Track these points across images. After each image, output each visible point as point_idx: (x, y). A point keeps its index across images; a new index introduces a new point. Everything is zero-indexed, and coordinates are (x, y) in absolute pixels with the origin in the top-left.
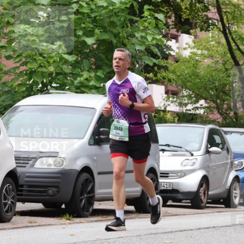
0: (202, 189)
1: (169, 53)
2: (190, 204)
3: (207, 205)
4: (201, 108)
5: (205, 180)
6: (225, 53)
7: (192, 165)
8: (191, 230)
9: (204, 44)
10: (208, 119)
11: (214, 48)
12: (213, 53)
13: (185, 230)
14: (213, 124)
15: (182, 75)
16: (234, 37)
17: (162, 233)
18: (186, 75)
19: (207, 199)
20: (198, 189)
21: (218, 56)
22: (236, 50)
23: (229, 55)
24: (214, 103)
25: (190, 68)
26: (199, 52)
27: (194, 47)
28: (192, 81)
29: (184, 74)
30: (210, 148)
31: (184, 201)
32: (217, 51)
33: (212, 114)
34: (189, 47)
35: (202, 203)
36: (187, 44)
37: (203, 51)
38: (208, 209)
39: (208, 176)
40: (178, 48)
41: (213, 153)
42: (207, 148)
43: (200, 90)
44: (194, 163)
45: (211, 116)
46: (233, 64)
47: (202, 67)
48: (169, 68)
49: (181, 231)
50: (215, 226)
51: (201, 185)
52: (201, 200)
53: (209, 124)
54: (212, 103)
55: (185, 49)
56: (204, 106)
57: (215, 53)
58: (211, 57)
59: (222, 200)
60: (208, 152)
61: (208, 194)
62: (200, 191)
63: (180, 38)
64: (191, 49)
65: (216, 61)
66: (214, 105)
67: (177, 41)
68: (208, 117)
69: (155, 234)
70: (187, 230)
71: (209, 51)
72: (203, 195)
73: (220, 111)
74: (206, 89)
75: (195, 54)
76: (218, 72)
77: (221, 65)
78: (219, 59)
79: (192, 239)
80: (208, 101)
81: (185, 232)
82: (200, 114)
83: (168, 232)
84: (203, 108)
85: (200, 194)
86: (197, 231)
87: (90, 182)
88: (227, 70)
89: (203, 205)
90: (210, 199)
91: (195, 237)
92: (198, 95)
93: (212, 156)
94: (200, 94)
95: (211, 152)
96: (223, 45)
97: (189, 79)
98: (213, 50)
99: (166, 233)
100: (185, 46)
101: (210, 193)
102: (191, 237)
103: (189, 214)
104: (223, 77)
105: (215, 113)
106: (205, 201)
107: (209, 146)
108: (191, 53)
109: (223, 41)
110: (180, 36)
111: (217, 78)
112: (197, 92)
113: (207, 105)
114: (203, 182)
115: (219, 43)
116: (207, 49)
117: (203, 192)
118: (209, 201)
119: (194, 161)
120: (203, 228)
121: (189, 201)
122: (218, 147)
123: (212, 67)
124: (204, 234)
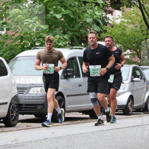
0: (129, 103)
1: (108, 22)
2: (123, 113)
3: (133, 113)
4: (127, 55)
5: (131, 98)
6: (141, 21)
7: (123, 89)
8: (124, 128)
9: (129, 16)
10: (132, 61)
11: (134, 18)
12: (134, 21)
13: (120, 128)
14: (135, 64)
15: (116, 35)
16: (147, 11)
17: (106, 130)
18: (118, 35)
19: (133, 109)
20: (127, 103)
21: (137, 23)
22: (148, 19)
23: (144, 22)
24: (135, 51)
25: (121, 30)
26: (126, 20)
27: (123, 18)
28: (122, 38)
29: (117, 34)
30: (134, 78)
31: (119, 111)
32: (136, 20)
33: (135, 58)
34: (120, 18)
35: (130, 111)
36: (118, 16)
37: (128, 20)
38: (134, 115)
39: (133, 95)
40: (113, 18)
41: (135, 82)
42: (132, 78)
43: (127, 44)
44: (124, 88)
45: (134, 59)
46: (146, 27)
47: (128, 30)
48: (108, 31)
49: (118, 129)
50: (138, 125)
51: (129, 101)
52: (129, 110)
53: (133, 64)
54: (134, 52)
55: (117, 19)
56: (129, 53)
57: (135, 21)
58: (133, 23)
59: (142, 110)
60: (132, 81)
61: (133, 106)
62: (129, 105)
63: (114, 13)
64: (121, 19)
65: (136, 26)
66: (135, 53)
67: (112, 15)
68: (132, 60)
69: (102, 131)
70: (122, 128)
71: (132, 20)
72: (130, 107)
73: (139, 56)
74: (130, 43)
75: (123, 22)
76: (137, 32)
77: (139, 28)
78: (138, 25)
79: (125, 133)
80: (132, 50)
81: (120, 129)
82: (127, 58)
83: (110, 130)
84: (129, 55)
85: (129, 107)
86: (127, 128)
87: (62, 101)
88: (142, 31)
89: (130, 113)
90: (134, 109)
91: (126, 132)
92: (126, 47)
93: (135, 83)
94: (127, 46)
95: (134, 81)
96: (140, 16)
97: (120, 37)
98: (134, 19)
99: (109, 130)
100: (117, 17)
101: (134, 105)
102: (124, 132)
103: (122, 119)
104: (140, 35)
105: (136, 57)
106: (131, 110)
107: (133, 77)
108: (121, 21)
109: (140, 13)
110: (114, 11)
111: (137, 36)
112: (125, 45)
113: (131, 53)
114: (130, 99)
115: (138, 15)
116: (131, 19)
117: (130, 105)
118: (134, 110)
119: (124, 87)
120: (131, 127)
121: (122, 111)
122: (139, 78)
123: (134, 29)
124: (132, 130)
